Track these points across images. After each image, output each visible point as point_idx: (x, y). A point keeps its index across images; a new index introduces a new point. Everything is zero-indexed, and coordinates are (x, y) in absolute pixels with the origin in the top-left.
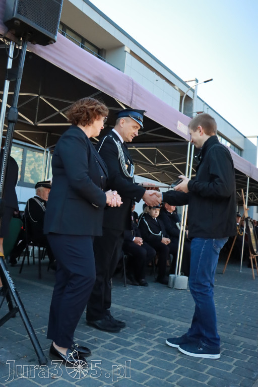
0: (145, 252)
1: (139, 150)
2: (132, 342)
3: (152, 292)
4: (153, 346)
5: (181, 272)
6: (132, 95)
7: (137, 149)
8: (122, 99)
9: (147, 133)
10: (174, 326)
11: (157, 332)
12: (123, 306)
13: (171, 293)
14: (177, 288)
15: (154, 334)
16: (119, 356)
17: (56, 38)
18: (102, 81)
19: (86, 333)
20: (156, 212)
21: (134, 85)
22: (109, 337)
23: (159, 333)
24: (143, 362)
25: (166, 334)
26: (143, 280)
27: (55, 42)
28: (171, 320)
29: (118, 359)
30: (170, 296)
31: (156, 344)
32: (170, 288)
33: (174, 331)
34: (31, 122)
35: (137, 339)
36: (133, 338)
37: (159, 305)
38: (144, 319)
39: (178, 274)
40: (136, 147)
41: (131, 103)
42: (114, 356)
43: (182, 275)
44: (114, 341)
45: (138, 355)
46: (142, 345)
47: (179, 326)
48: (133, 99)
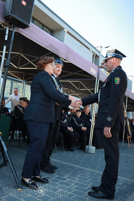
0: (73, 134)
1: (71, 82)
2: (66, 178)
3: (77, 154)
4: (77, 180)
6: (68, 54)
7: (70, 82)
8: (63, 56)
9: (75, 73)
10: (88, 171)
12: (62, 161)
13: (87, 155)
14: (90, 153)
15: (78, 175)
16: (59, 185)
17: (30, 25)
18: (52, 47)
19: (43, 174)
20: (79, 114)
21: (69, 49)
22: (54, 176)
23: (80, 174)
24: (71, 188)
25: (84, 175)
26: (72, 148)
27: (29, 27)
28: (86, 168)
29: (58, 186)
30: (86, 157)
31: (78, 179)
32: (86, 152)
33: (87, 173)
34: (16, 67)
35: (68, 177)
36: (67, 177)
37: (80, 161)
38: (73, 168)
39: (90, 145)
40: (70, 81)
41: (67, 58)
42: (57, 185)
43: (92, 146)
44: (57, 178)
45: (69, 185)
46: (71, 180)
47: (90, 171)
48: (68, 56)
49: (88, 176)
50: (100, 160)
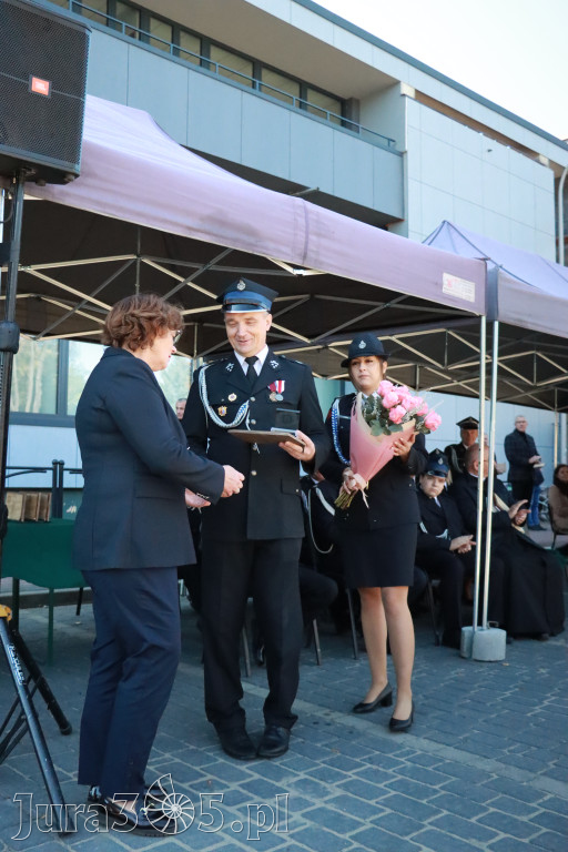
4: (327, 798)
5: (489, 619)
6: (307, 237)
7: (394, 338)
8: (280, 251)
9: (393, 305)
10: (408, 753)
11: (360, 765)
12: (319, 705)
13: (459, 671)
14: (479, 658)
15: (349, 770)
17: (78, 168)
19: (197, 768)
21: (310, 216)
22: (241, 777)
23: (363, 768)
25: (377, 772)
27: (77, 176)
30: (450, 679)
32: (463, 658)
33: (398, 763)
35: (303, 784)
36: (296, 779)
41: (305, 257)
43: (492, 626)
44: (247, 785)
46: (302, 796)
47: (419, 752)
48: (311, 247)
49: (394, 777)
50: (508, 694)
